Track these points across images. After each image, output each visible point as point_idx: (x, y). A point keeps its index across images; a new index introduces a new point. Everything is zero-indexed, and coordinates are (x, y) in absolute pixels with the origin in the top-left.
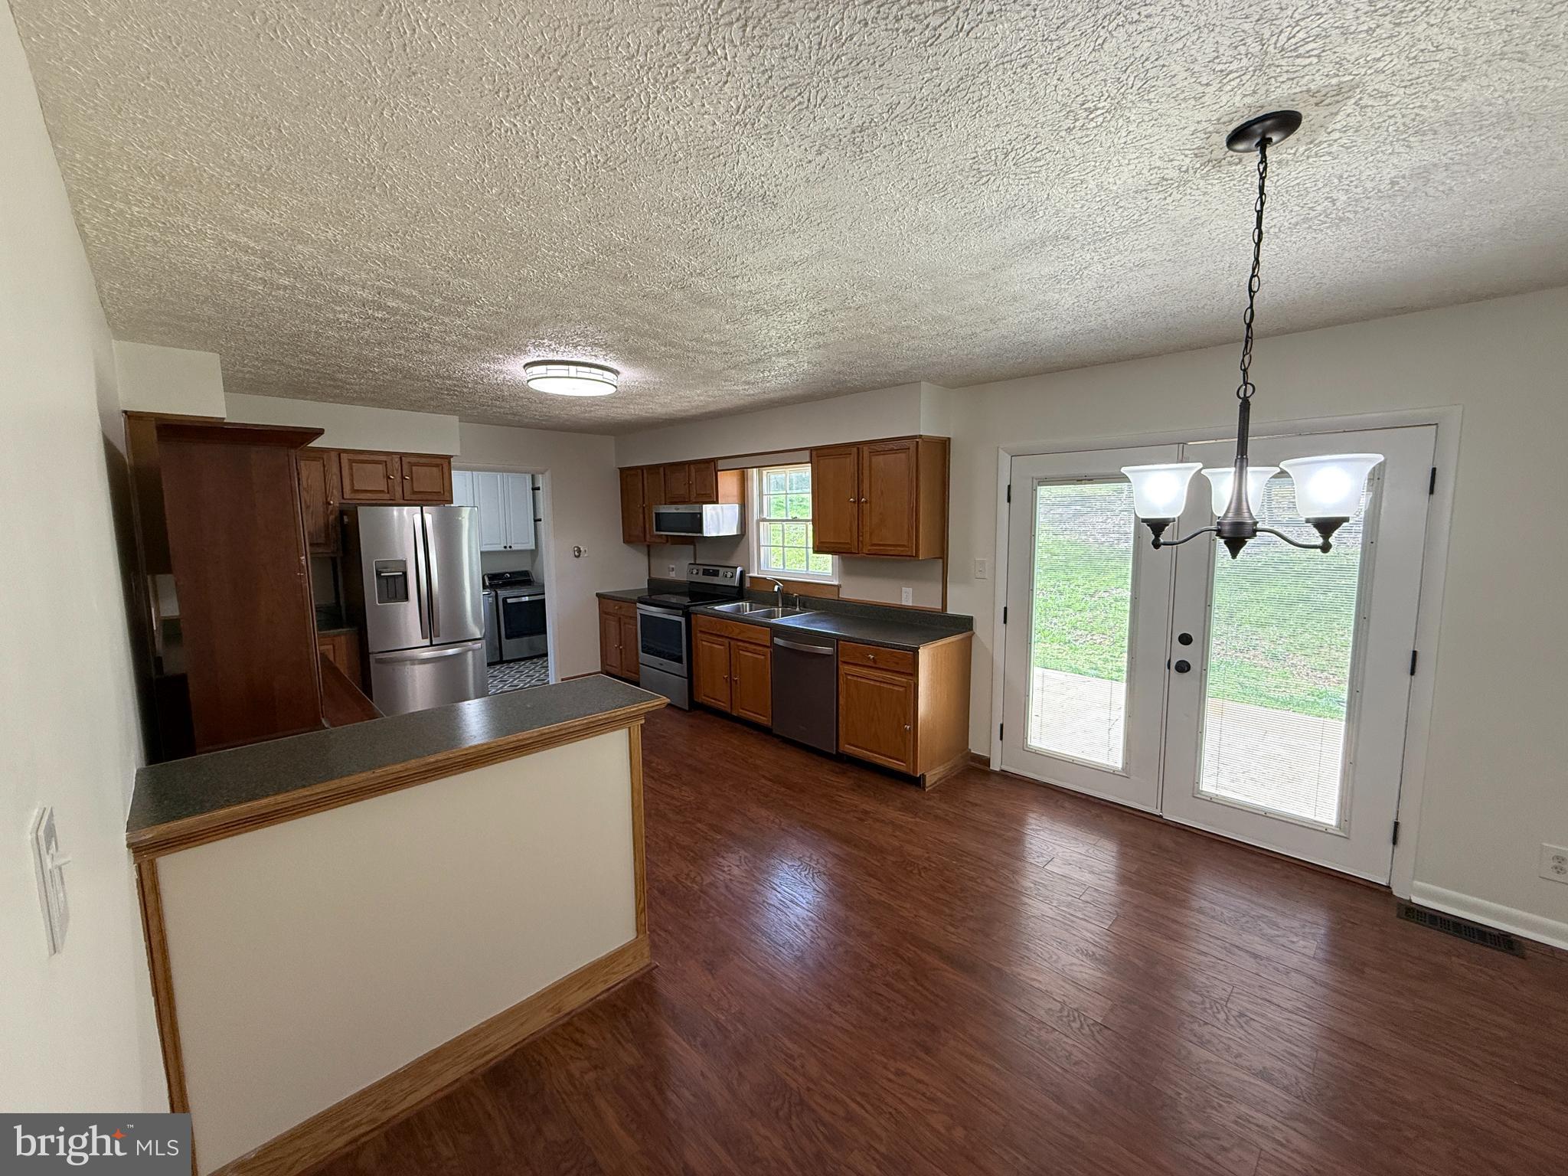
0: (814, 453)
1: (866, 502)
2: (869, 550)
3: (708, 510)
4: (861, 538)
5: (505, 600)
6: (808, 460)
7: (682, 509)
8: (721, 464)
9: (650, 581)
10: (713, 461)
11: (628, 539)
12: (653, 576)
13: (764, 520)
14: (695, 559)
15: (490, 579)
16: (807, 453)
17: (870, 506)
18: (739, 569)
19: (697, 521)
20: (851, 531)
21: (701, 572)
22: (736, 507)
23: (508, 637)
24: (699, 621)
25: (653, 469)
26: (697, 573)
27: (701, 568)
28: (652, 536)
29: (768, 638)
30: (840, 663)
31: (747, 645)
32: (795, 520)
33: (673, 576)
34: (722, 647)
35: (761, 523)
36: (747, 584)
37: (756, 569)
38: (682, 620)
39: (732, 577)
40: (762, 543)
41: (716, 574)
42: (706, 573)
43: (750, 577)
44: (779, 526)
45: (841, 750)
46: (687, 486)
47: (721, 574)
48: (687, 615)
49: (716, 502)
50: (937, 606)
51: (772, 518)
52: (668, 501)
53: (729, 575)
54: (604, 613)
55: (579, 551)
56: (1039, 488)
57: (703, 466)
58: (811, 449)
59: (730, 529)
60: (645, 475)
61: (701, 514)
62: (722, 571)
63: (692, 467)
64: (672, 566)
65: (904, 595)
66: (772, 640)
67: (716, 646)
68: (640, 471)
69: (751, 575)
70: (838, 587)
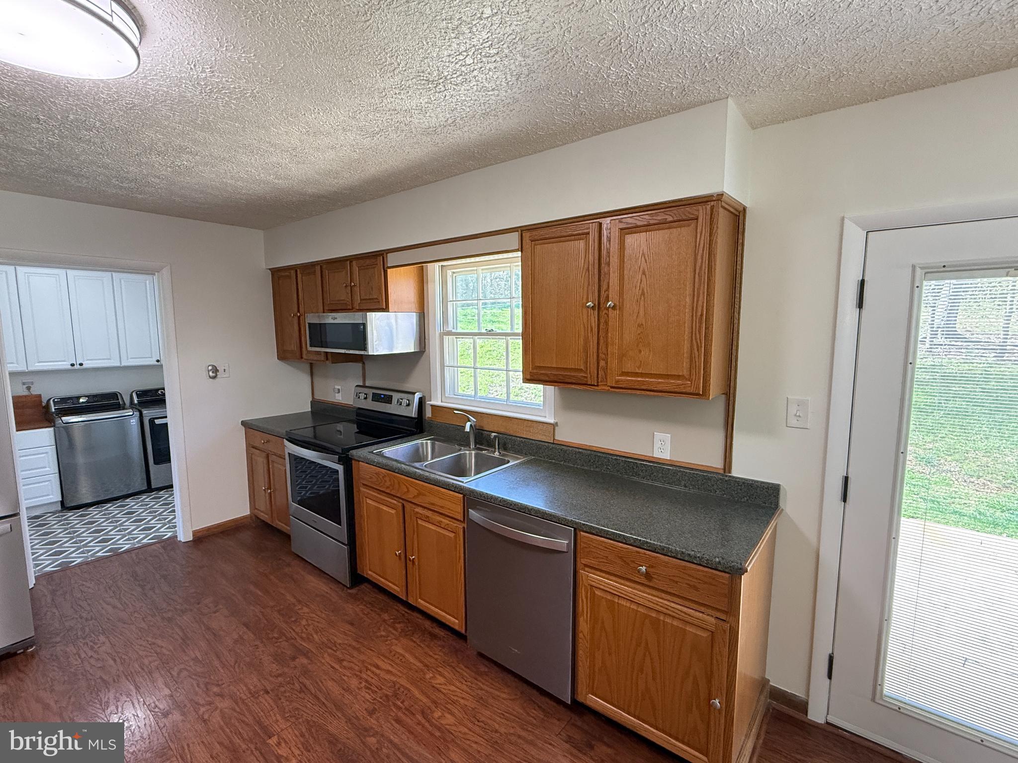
0: (527, 235)
1: (614, 308)
2: (617, 381)
3: (375, 321)
4: (602, 363)
5: (152, 421)
6: (516, 245)
7: (341, 318)
8: (391, 259)
9: (314, 403)
10: (381, 255)
11: (283, 355)
12: (317, 397)
13: (449, 333)
14: (364, 380)
15: (138, 396)
16: (516, 236)
17: (621, 315)
18: (417, 396)
19: (359, 335)
20: (586, 351)
21: (370, 397)
22: (414, 318)
23: (156, 463)
24: (363, 471)
25: (308, 268)
26: (366, 398)
27: (371, 392)
28: (309, 352)
29: (460, 509)
30: (579, 565)
31: (429, 513)
32: (490, 333)
33: (339, 398)
34: (393, 512)
35: (446, 338)
36: (428, 413)
37: (439, 396)
38: (340, 468)
39: (408, 405)
40: (447, 363)
41: (388, 400)
42: (376, 398)
43: (432, 406)
44: (468, 341)
45: (580, 699)
46: (349, 288)
47: (395, 400)
48: (346, 461)
49: (386, 309)
50: (715, 462)
51: (460, 330)
52: (326, 308)
53: (405, 402)
54: (251, 447)
55: (215, 370)
56: (925, 283)
57: (368, 262)
58: (523, 231)
59: (405, 345)
60: (299, 276)
61: (364, 325)
62: (396, 396)
63: (354, 263)
64: (337, 387)
65: (657, 445)
66: (465, 513)
67: (385, 508)
68: (293, 272)
69: (433, 403)
70: (554, 426)
